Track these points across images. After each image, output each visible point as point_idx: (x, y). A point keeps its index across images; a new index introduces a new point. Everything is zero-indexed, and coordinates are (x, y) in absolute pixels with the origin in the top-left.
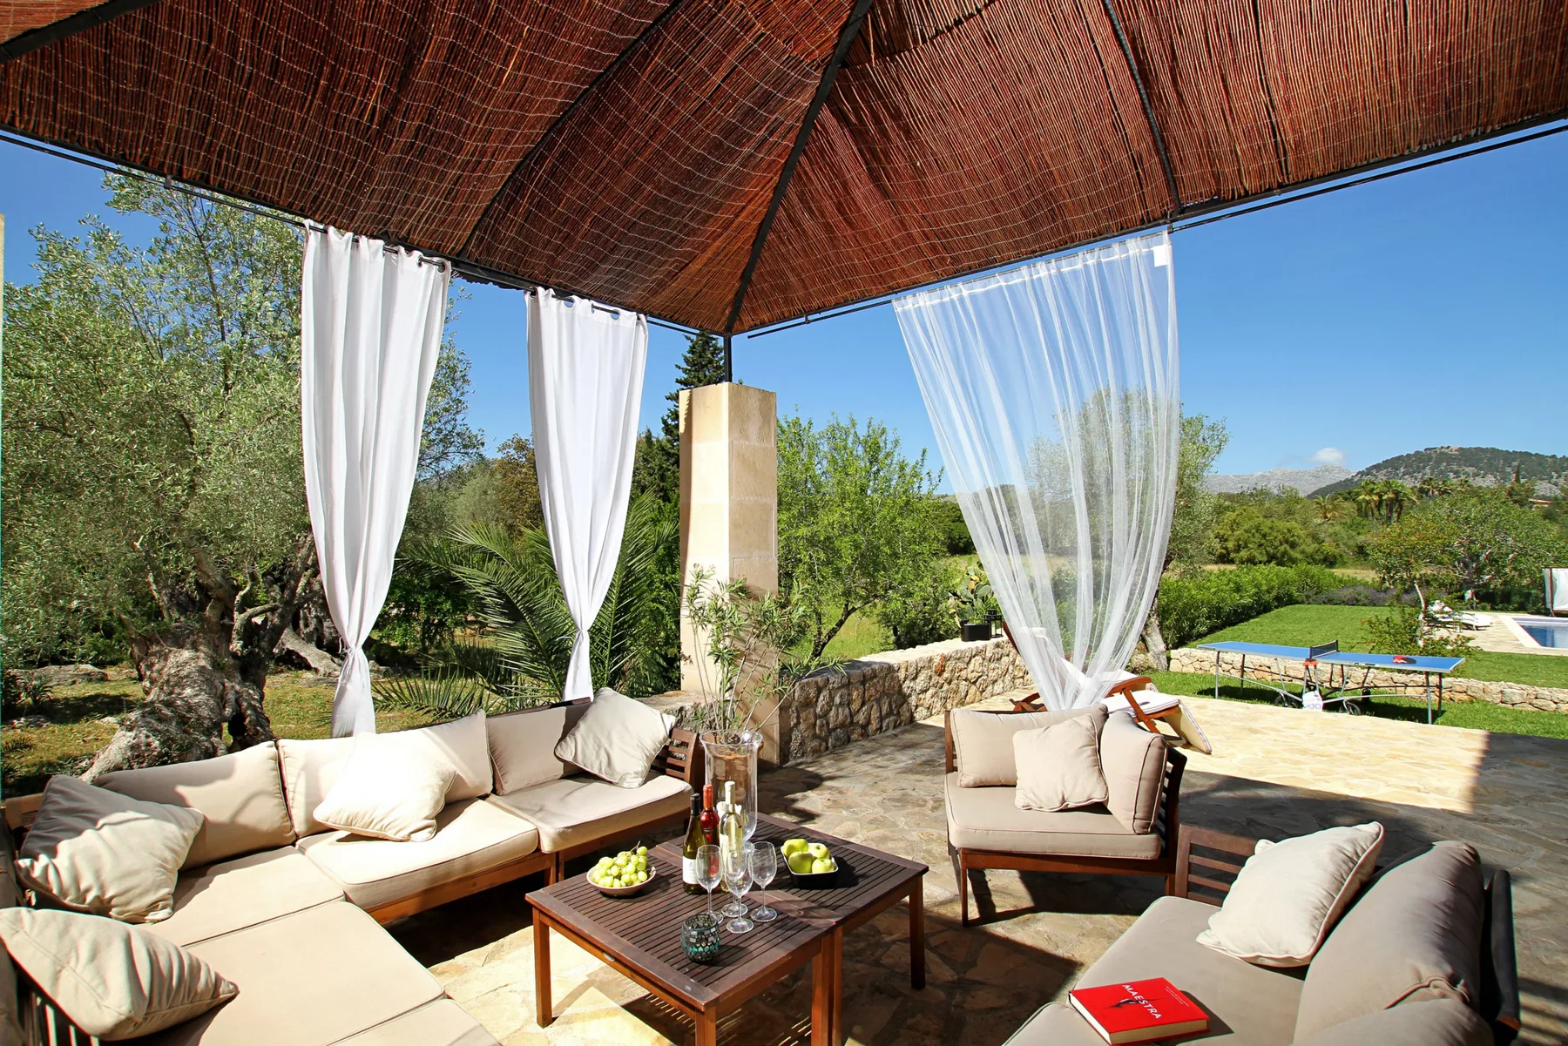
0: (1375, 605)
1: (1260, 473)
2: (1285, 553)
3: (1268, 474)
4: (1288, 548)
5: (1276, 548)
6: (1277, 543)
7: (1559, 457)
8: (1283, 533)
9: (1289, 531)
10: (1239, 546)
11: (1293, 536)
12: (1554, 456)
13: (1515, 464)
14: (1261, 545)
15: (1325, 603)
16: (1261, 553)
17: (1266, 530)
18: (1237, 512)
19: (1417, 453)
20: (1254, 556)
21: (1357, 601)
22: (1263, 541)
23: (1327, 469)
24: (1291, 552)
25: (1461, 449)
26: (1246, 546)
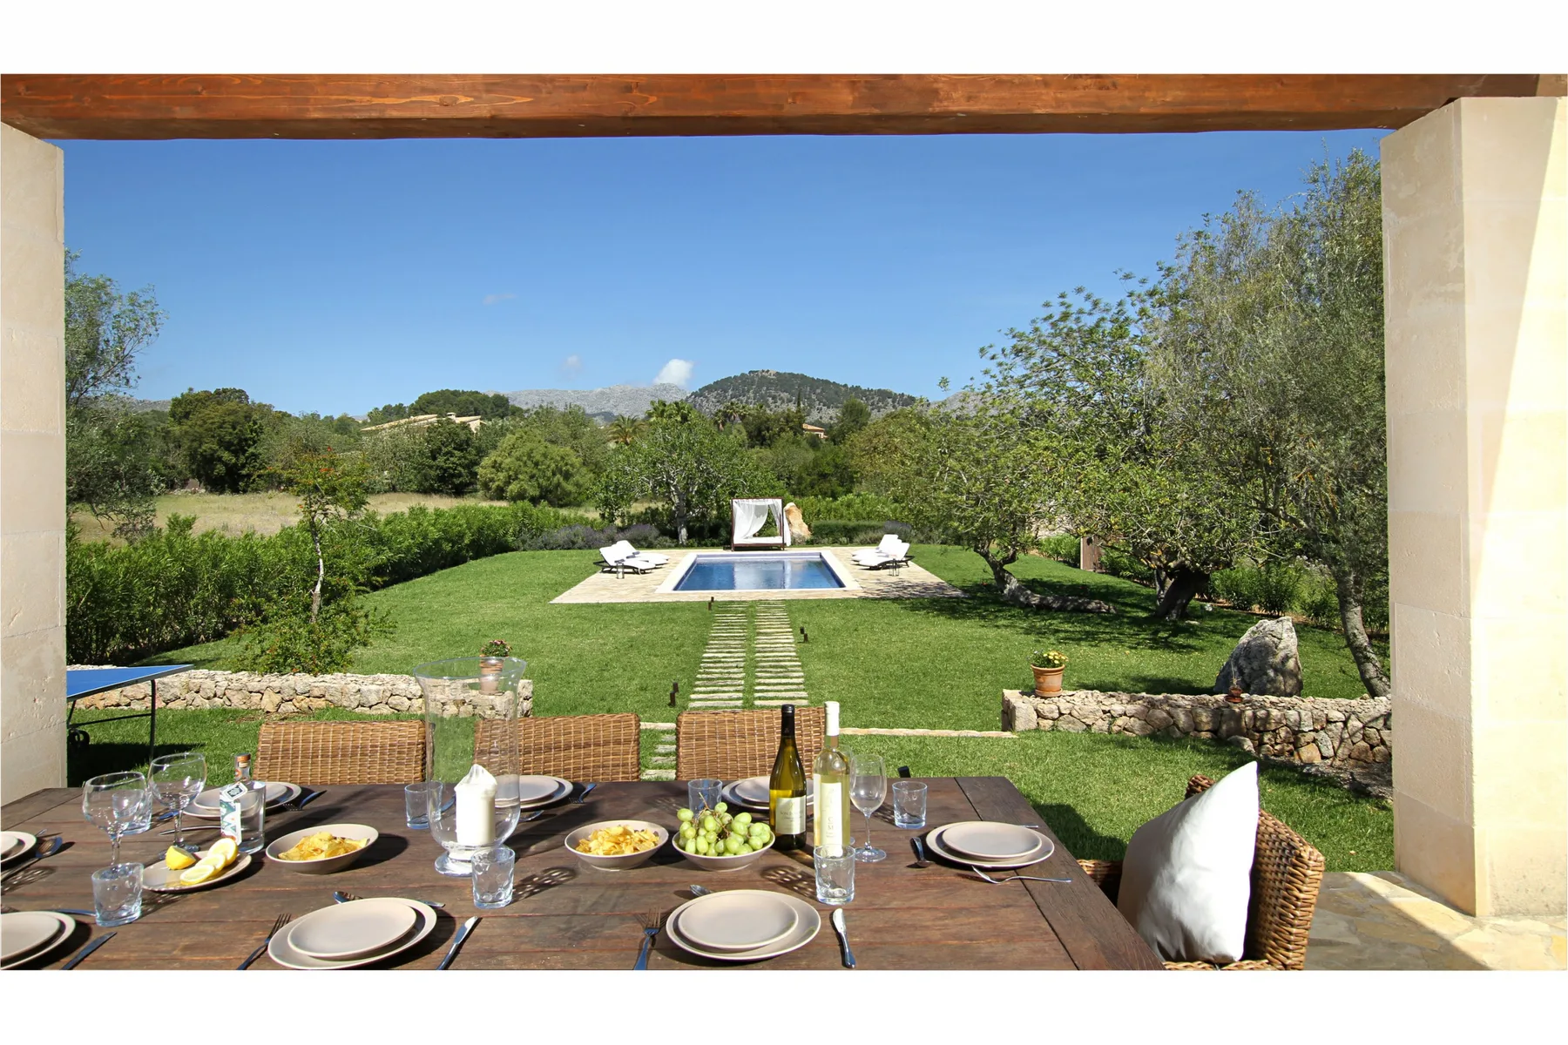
0: (590, 548)
1: (599, 390)
2: (558, 485)
3: (608, 391)
4: (561, 479)
5: (548, 479)
6: (549, 474)
7: (849, 386)
8: (556, 461)
9: (563, 458)
10: (510, 477)
11: (566, 464)
12: (846, 385)
13: (818, 391)
14: (532, 477)
15: (541, 548)
16: (532, 486)
17: (538, 457)
18: (517, 435)
19: (743, 375)
20: (525, 490)
21: (574, 543)
22: (535, 471)
23: (666, 388)
24: (564, 484)
25: (778, 374)
26: (517, 478)
